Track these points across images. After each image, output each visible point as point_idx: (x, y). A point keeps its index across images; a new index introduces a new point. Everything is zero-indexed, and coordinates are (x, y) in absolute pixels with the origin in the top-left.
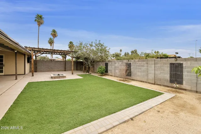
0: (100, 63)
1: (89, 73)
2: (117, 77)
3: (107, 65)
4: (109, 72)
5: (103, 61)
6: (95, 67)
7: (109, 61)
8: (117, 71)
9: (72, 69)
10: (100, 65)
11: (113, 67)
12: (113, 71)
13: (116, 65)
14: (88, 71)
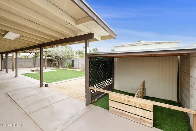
0: (68, 60)
1: (58, 68)
2: (80, 69)
3: (73, 61)
4: (74, 66)
5: (70, 59)
6: (63, 63)
7: (74, 59)
8: (80, 65)
9: (46, 65)
10: (67, 61)
11: (78, 62)
12: (77, 66)
13: (80, 61)
14: (58, 67)
